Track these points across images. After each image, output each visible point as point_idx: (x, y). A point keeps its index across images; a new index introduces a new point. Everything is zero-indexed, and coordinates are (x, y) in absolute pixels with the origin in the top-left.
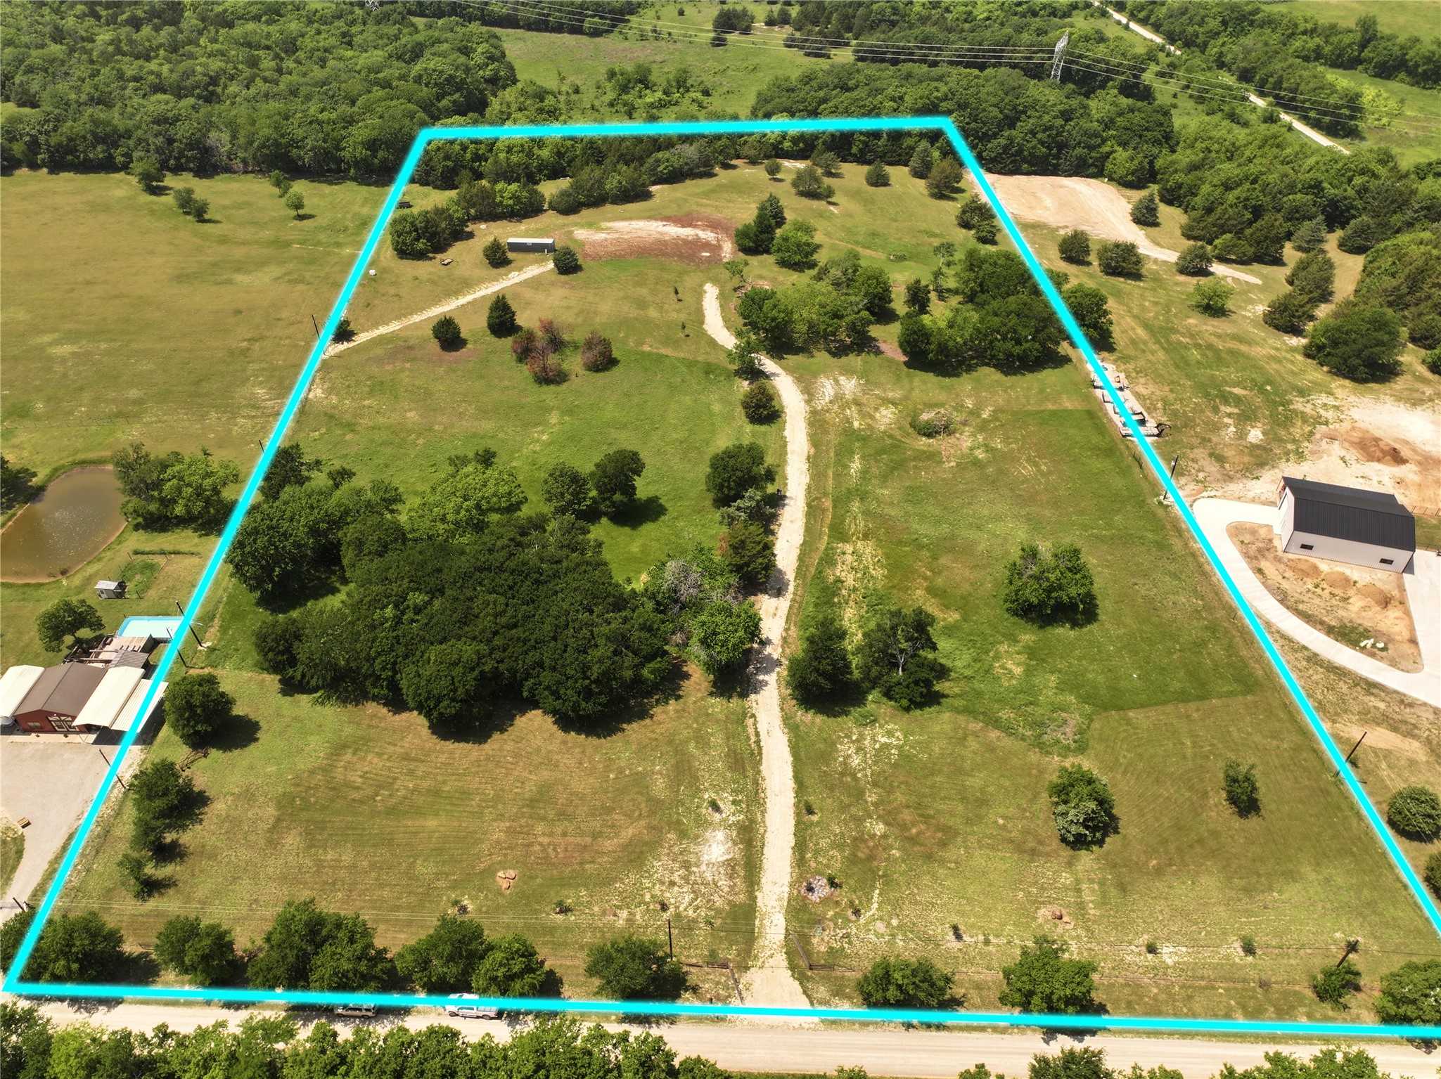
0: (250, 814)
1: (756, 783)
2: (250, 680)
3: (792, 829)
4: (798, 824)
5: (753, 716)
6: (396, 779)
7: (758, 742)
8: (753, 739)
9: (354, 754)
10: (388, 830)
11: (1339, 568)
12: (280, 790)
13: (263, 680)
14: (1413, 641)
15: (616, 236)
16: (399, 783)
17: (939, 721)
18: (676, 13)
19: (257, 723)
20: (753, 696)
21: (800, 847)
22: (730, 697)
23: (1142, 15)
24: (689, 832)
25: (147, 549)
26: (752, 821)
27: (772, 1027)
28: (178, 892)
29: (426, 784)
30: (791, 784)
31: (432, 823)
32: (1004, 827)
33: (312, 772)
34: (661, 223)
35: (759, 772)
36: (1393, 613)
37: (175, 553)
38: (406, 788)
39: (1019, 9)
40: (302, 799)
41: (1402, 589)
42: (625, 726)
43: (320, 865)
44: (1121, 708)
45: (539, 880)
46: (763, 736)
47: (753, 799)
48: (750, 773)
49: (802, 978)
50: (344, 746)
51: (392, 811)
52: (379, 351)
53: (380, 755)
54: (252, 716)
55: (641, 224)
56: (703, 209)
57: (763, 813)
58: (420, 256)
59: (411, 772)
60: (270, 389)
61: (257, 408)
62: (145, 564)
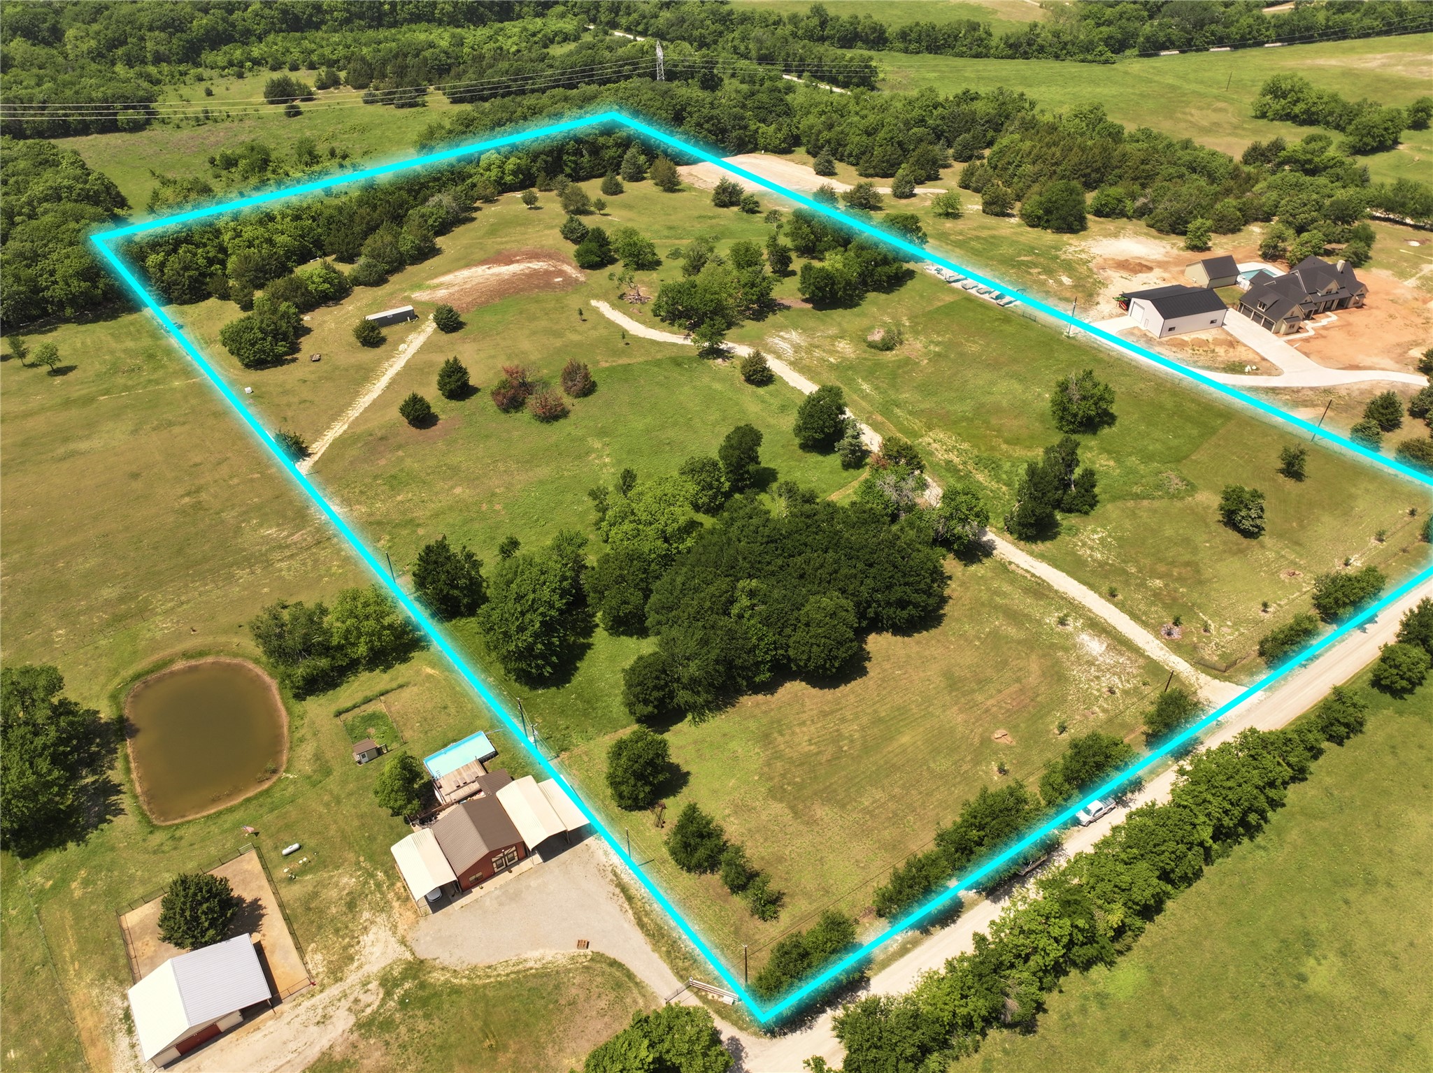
0: (765, 818)
1: (1062, 598)
3: (1117, 611)
4: (1116, 605)
5: (1010, 563)
6: (839, 730)
7: (1033, 575)
8: (1029, 576)
10: (882, 762)
11: (1194, 336)
12: (763, 790)
14: (1264, 359)
15: (456, 288)
16: (845, 731)
17: (1109, 509)
18: (204, 94)
20: (995, 552)
21: (1134, 617)
22: (980, 561)
23: (640, 28)
24: (1069, 646)
25: (349, 704)
26: (1090, 619)
27: (1249, 710)
28: (792, 896)
29: (865, 720)
30: (1084, 588)
31: (905, 739)
32: (1211, 547)
33: (769, 764)
34: (484, 267)
35: (1056, 592)
36: (1240, 349)
38: (855, 731)
39: (536, 39)
40: (789, 784)
41: (1228, 333)
42: (942, 612)
43: (866, 811)
44: (1186, 457)
45: (1022, 725)
46: (1033, 571)
47: (1076, 608)
48: (1052, 595)
49: (1228, 679)
50: (766, 735)
51: (866, 749)
52: (353, 452)
53: (803, 724)
55: (465, 273)
56: (508, 247)
57: (1090, 610)
58: (278, 361)
59: (843, 720)
60: (278, 525)
61: (288, 546)
62: (363, 718)
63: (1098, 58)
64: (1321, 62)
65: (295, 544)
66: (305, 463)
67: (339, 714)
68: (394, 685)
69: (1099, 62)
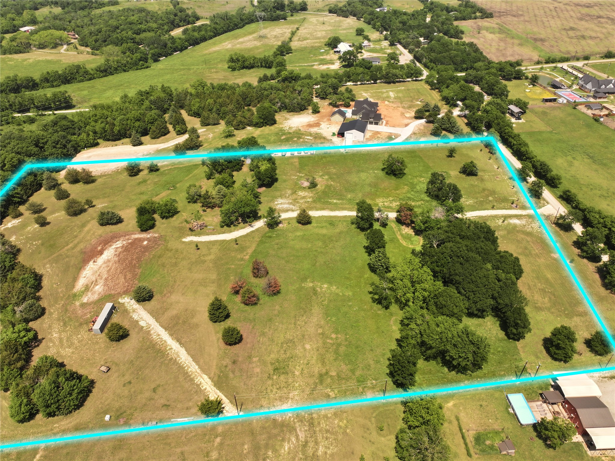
0: (581, 324)
2: (524, 352)
6: (539, 289)
9: (537, 303)
12: (566, 319)
13: (522, 347)
16: (540, 288)
19: (543, 340)
25: (464, 446)
33: (552, 313)
36: (382, 133)
37: (461, 430)
38: (541, 285)
40: (565, 312)
41: (372, 131)
50: (536, 307)
51: (552, 286)
53: (533, 296)
54: (541, 342)
59: (535, 285)
60: (283, 440)
61: (307, 442)
62: (476, 444)
63: (143, 67)
64: (216, 48)
65: (306, 437)
66: (227, 408)
67: (469, 455)
68: (456, 423)
69: (144, 68)
